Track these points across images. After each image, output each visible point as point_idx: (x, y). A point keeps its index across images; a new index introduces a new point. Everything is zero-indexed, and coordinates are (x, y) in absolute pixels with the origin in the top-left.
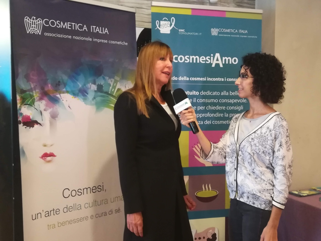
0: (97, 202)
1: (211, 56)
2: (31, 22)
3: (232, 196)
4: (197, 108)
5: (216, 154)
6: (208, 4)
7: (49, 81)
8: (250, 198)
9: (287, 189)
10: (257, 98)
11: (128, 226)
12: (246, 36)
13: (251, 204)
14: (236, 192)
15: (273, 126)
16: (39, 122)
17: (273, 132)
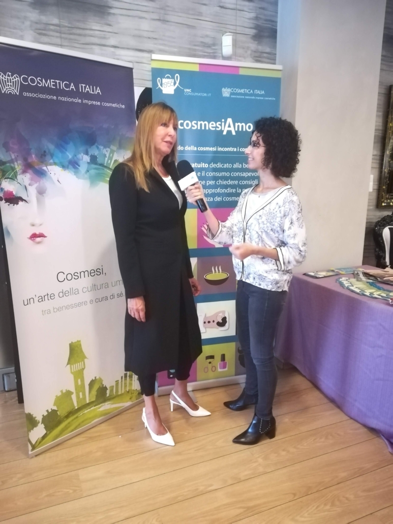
0: (96, 286)
1: (222, 122)
2: (6, 79)
4: (206, 183)
5: (224, 234)
6: (221, 58)
7: (32, 151)
8: (256, 279)
10: (268, 171)
11: (129, 311)
12: (263, 98)
13: (257, 285)
14: (242, 273)
15: (283, 201)
16: (24, 198)
17: (283, 208)
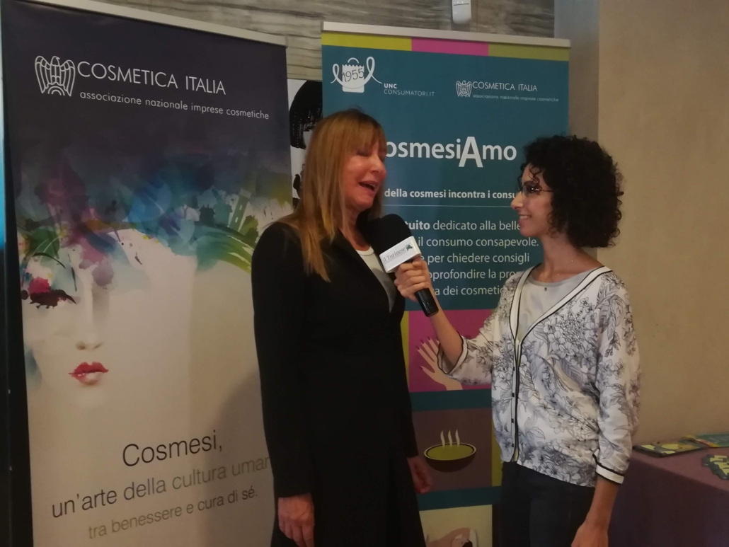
0: (201, 475)
1: (456, 144)
2: (50, 69)
3: (507, 457)
5: (473, 362)
6: (449, 27)
7: (91, 200)
8: (547, 460)
9: (629, 439)
10: (562, 237)
13: (548, 473)
14: (516, 446)
15: (596, 297)
16: (68, 293)
17: (597, 311)
